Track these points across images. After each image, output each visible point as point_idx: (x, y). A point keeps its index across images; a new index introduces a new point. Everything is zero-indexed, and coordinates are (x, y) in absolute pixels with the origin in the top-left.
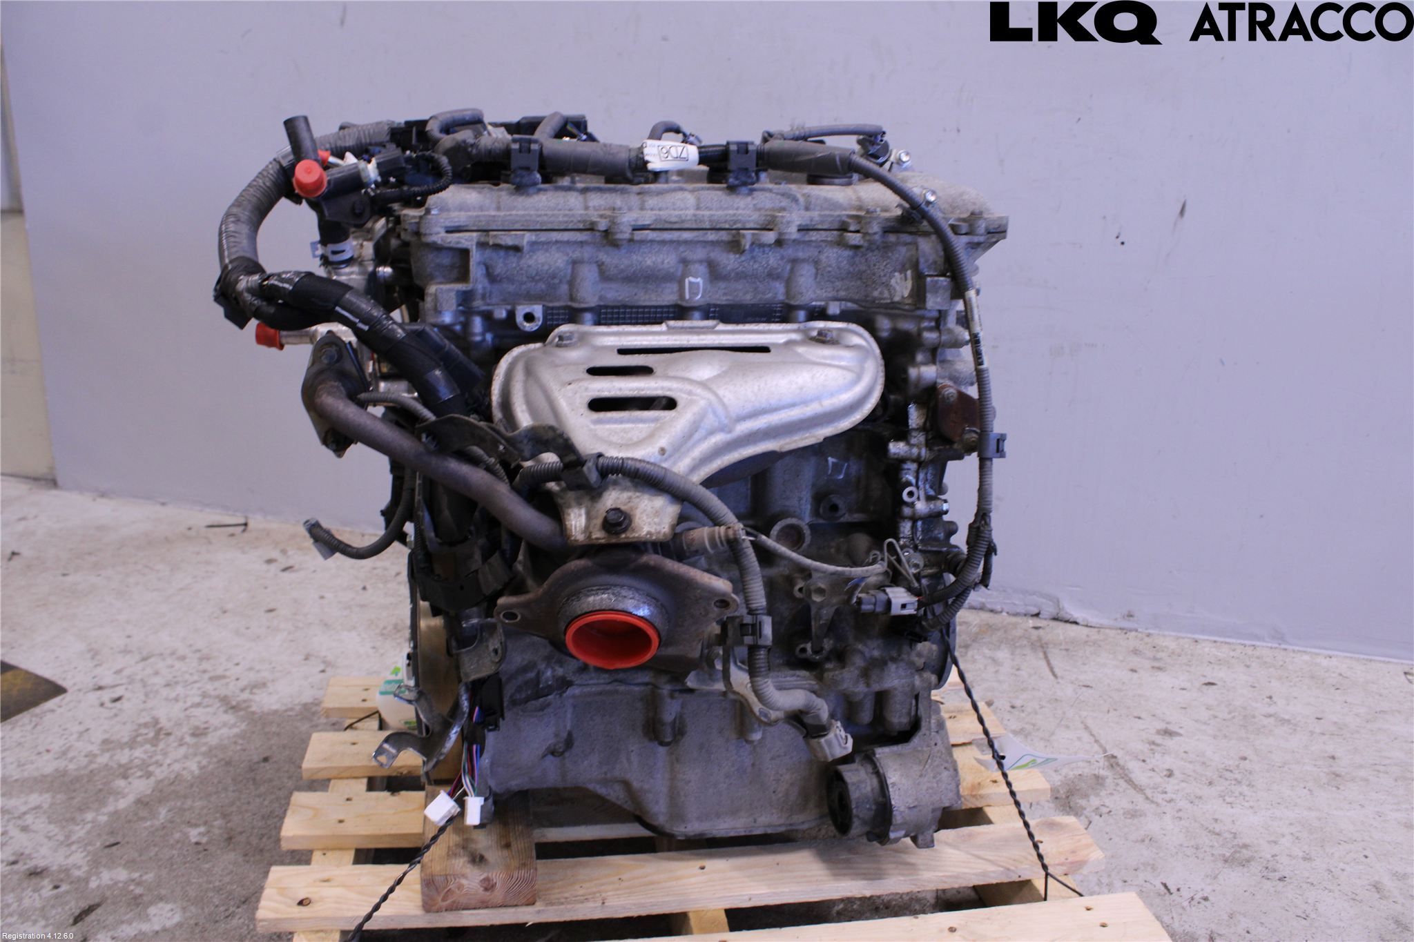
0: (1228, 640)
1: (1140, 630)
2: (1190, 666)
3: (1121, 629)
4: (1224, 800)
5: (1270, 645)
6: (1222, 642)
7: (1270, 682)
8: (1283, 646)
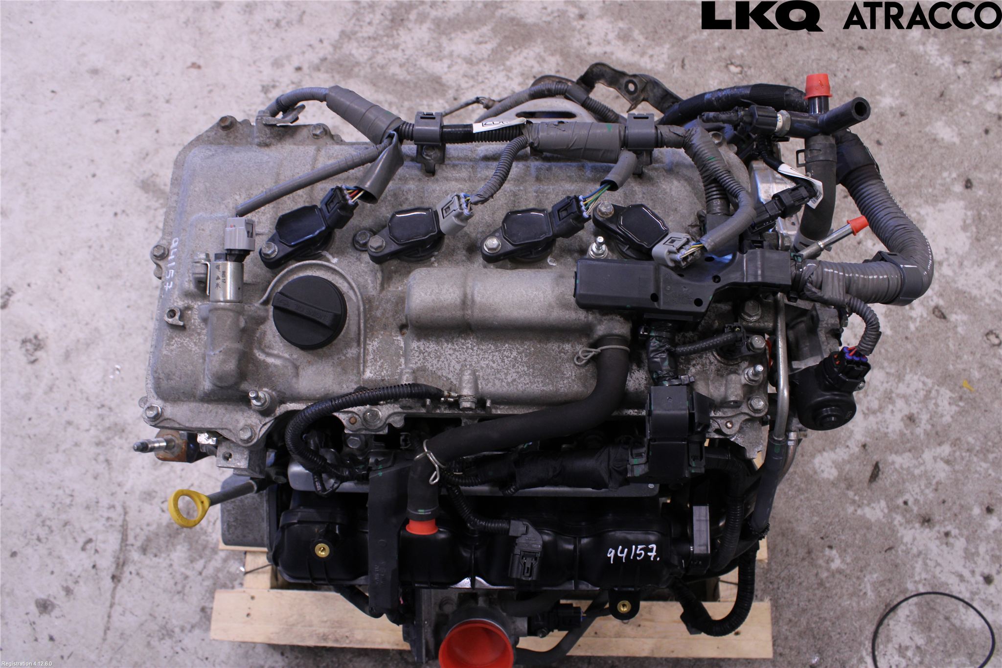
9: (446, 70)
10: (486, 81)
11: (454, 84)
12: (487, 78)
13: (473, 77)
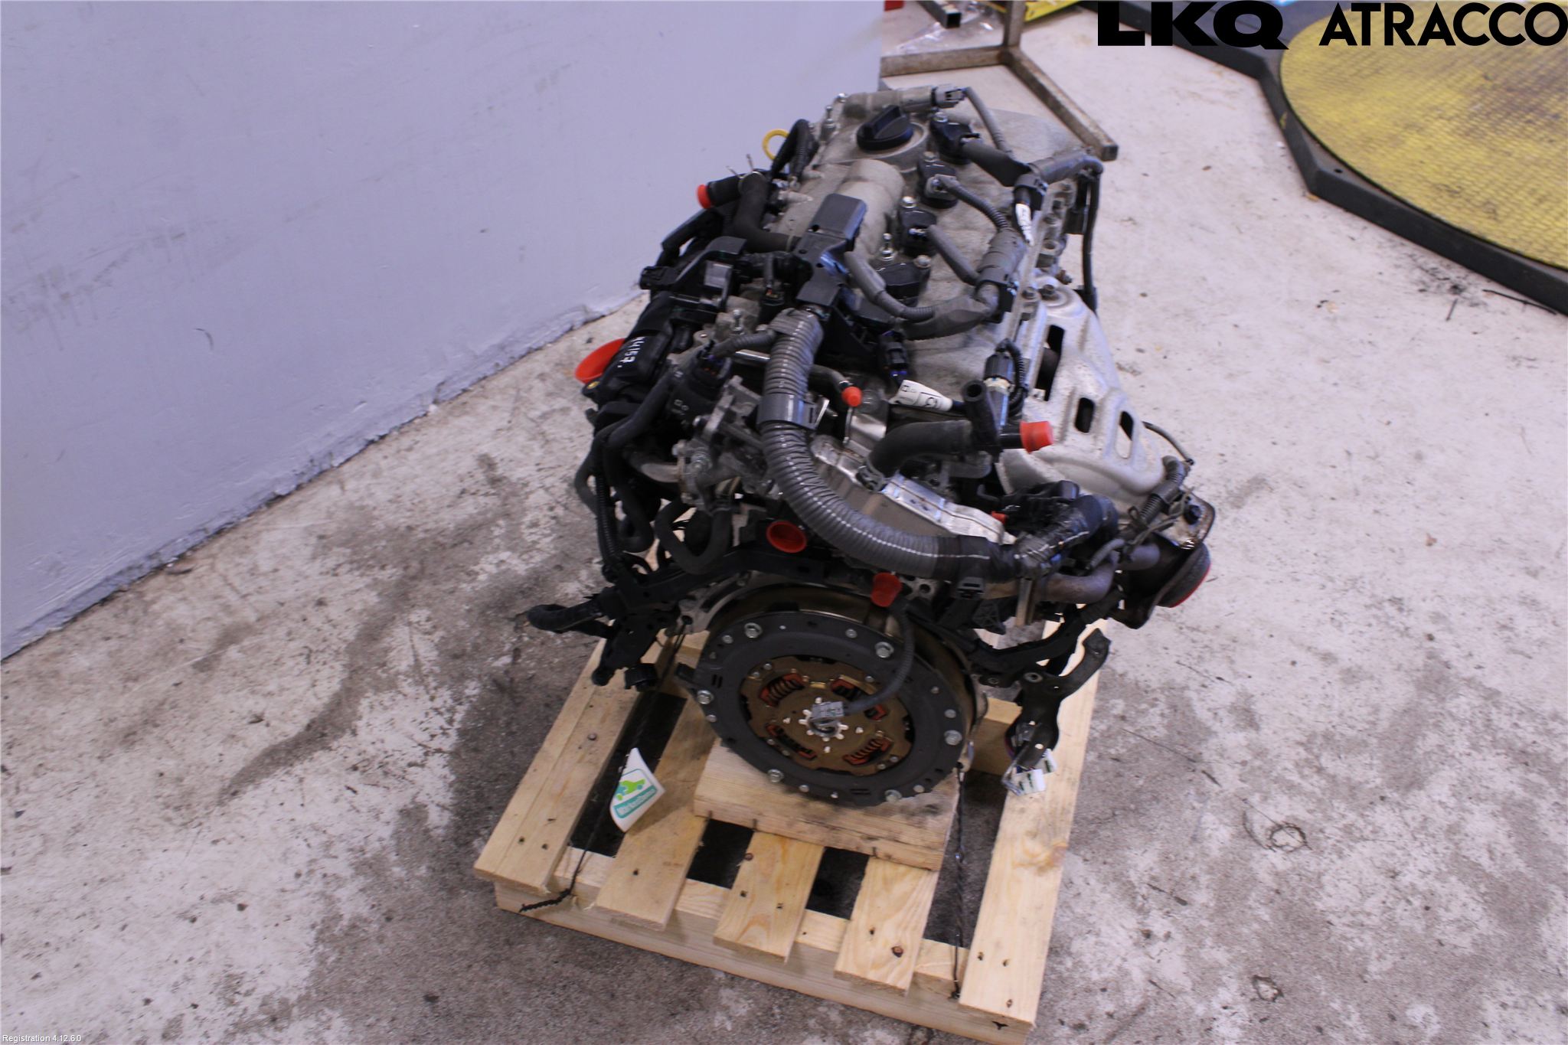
3: (633, 299)
9: (1437, 798)
10: (1418, 843)
11: (1409, 802)
12: (1422, 845)
13: (1423, 828)
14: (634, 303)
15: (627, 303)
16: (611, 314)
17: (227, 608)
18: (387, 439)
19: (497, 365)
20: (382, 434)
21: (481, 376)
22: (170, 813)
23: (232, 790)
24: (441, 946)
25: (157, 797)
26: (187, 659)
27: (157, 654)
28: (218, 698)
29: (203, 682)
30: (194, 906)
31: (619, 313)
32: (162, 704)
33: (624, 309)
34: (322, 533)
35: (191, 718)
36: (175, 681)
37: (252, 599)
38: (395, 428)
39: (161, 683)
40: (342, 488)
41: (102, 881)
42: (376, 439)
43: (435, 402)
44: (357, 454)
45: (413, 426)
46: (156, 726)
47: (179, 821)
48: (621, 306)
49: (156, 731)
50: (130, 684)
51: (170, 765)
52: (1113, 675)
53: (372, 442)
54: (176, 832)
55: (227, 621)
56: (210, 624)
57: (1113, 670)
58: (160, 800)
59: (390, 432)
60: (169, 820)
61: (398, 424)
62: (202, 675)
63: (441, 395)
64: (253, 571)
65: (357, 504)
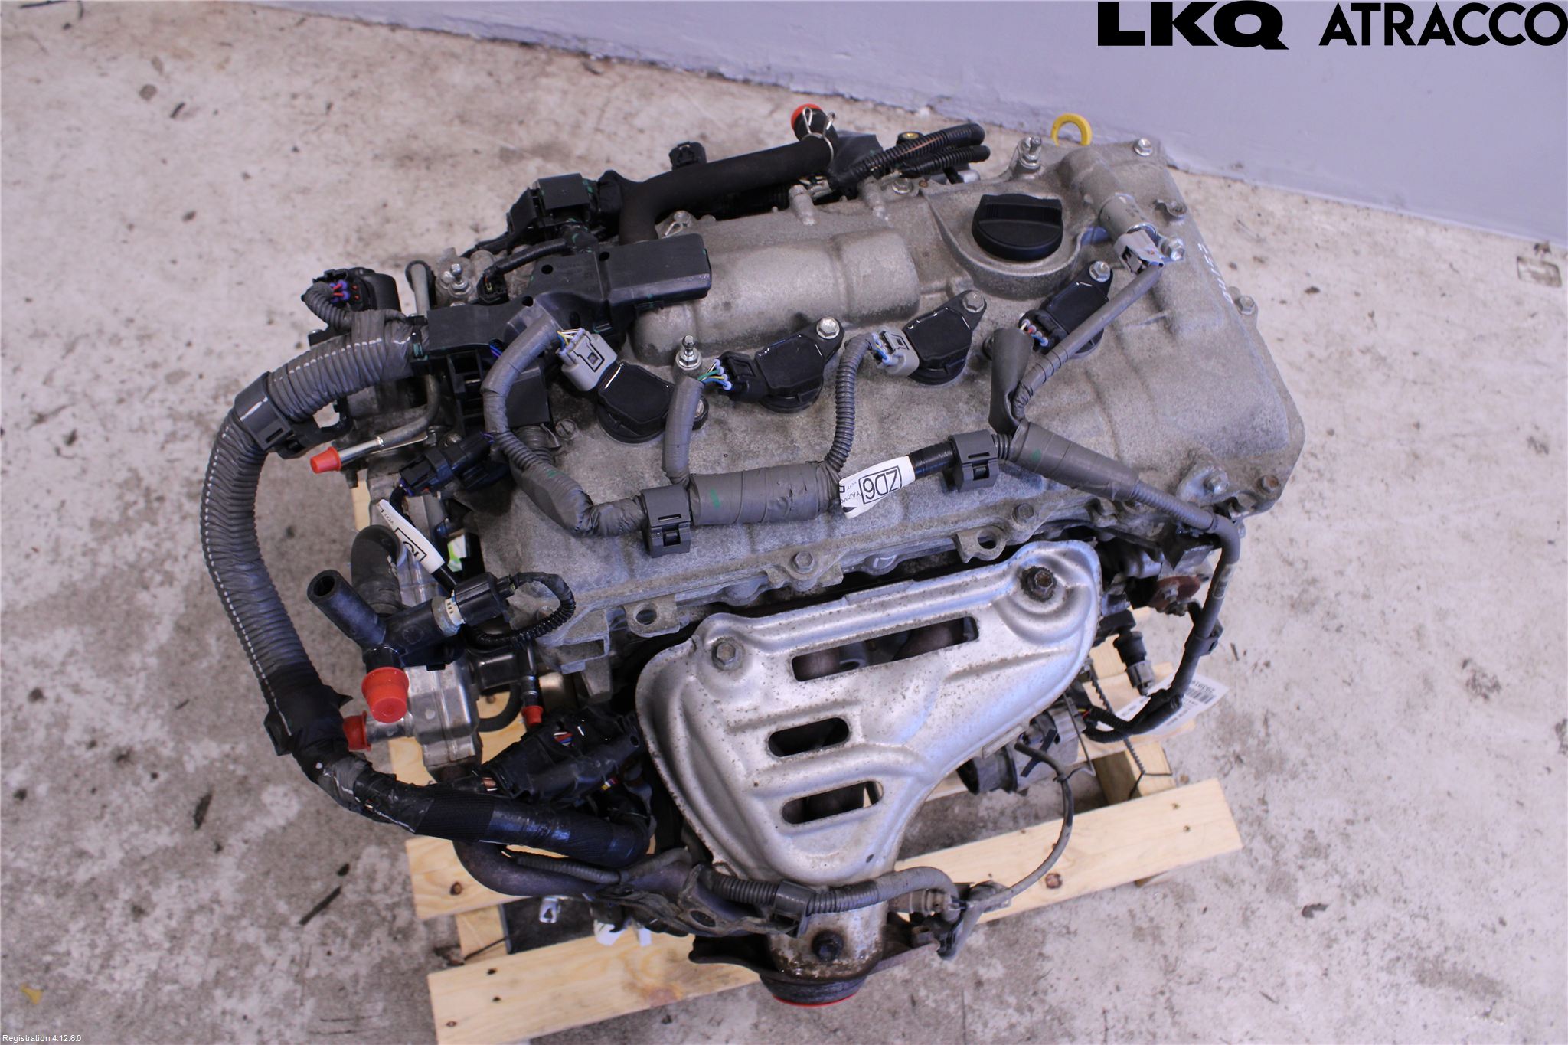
0: (1341, 200)
1: (1246, 181)
2: (1293, 252)
3: (1225, 178)
4: (1303, 507)
5: (1385, 208)
6: (1334, 202)
7: (1376, 283)
8: (1400, 211)
14: (1222, 181)
15: (1214, 176)
16: (1186, 172)
17: (576, 127)
18: (859, 105)
19: (1022, 124)
20: (855, 96)
21: (997, 122)
22: (354, 238)
23: (399, 262)
24: (341, 508)
25: (363, 219)
26: (505, 140)
27: (496, 117)
28: (481, 188)
29: (490, 167)
30: (282, 314)
31: (1195, 179)
32: (451, 156)
33: (1204, 179)
34: (708, 133)
35: (451, 185)
36: (478, 147)
37: (599, 137)
38: (873, 101)
39: (470, 139)
40: (772, 112)
41: (271, 240)
42: (847, 96)
43: (931, 108)
44: (818, 94)
45: (891, 113)
46: (428, 168)
47: (350, 248)
48: (1204, 174)
49: (423, 172)
50: (457, 122)
51: (397, 204)
52: (1036, 946)
53: (842, 96)
54: (340, 255)
55: (564, 137)
56: (553, 128)
57: (1043, 943)
58: (361, 223)
59: (866, 100)
60: (347, 241)
61: (878, 99)
62: (497, 161)
63: (938, 107)
64: (628, 117)
65: (762, 136)
